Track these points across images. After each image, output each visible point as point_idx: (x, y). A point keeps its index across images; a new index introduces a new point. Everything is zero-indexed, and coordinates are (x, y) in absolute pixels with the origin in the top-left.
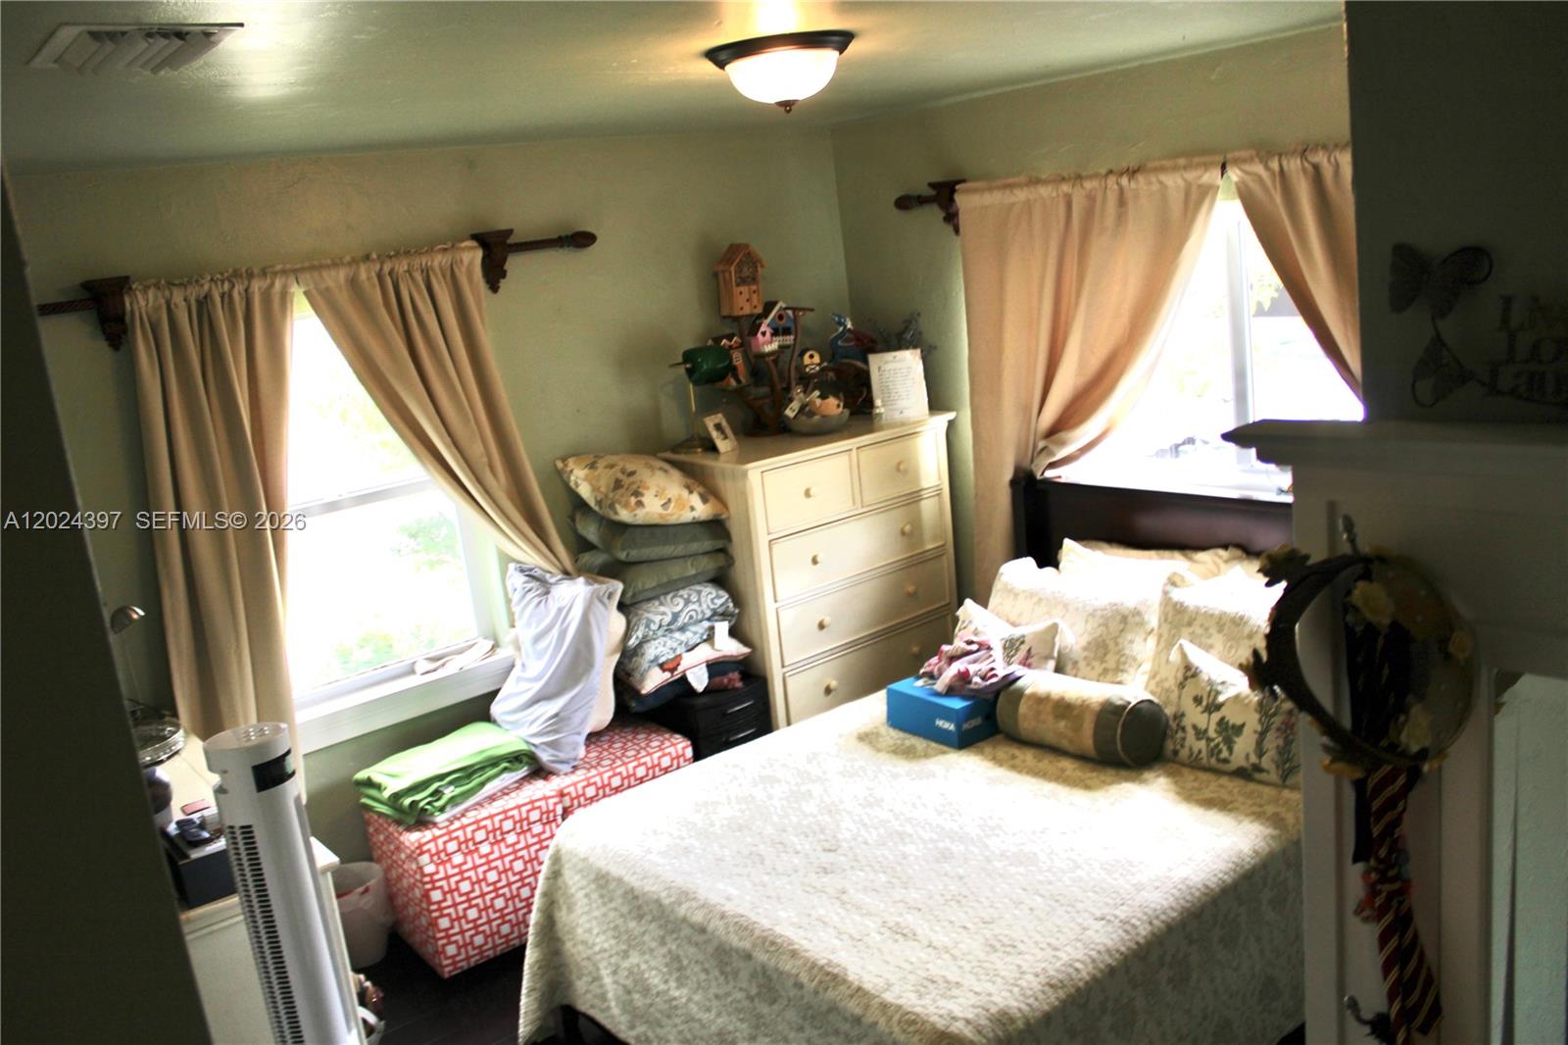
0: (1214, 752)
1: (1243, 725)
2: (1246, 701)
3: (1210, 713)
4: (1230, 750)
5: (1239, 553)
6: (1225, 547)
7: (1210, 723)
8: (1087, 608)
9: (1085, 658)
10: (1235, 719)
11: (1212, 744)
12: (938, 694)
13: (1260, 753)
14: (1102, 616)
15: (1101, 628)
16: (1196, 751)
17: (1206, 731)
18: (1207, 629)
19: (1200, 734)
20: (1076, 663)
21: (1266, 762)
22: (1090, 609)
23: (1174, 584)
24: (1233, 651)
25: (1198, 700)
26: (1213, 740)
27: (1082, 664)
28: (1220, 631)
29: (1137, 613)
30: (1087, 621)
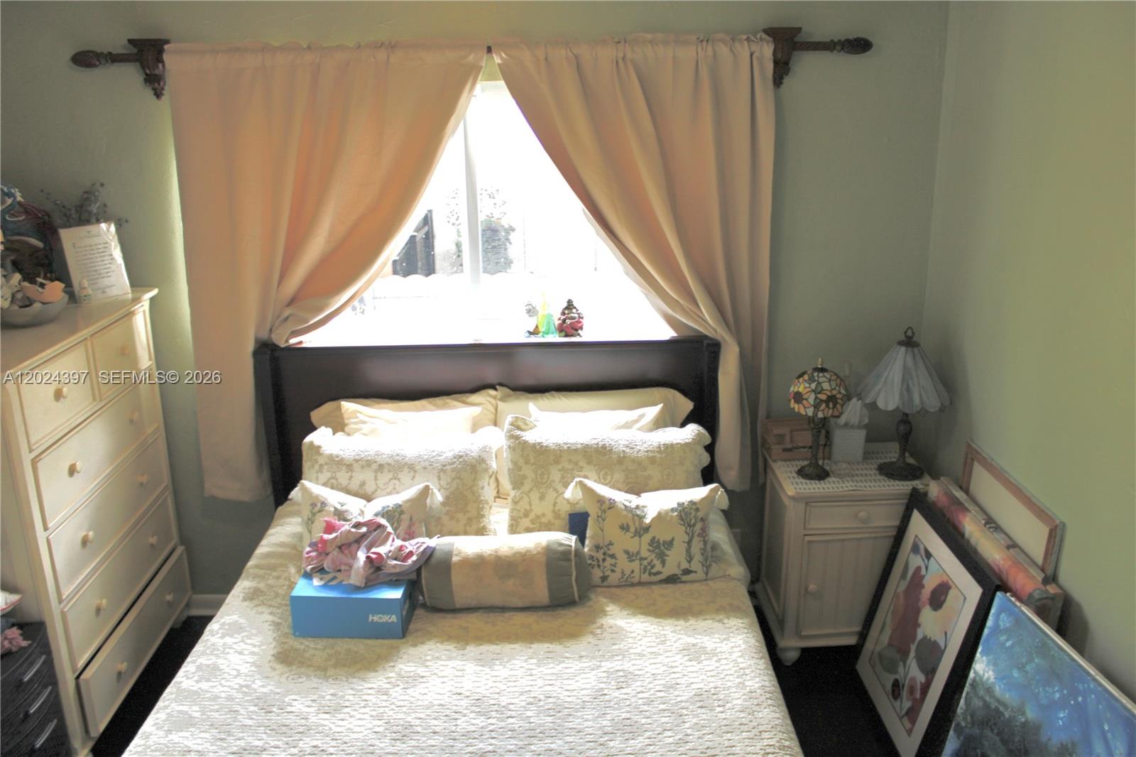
0: (646, 569)
1: (673, 539)
2: (668, 518)
3: (640, 537)
4: (663, 563)
5: (507, 390)
6: (493, 387)
7: (642, 546)
8: (435, 465)
9: (447, 513)
10: (664, 537)
11: (645, 563)
12: (358, 589)
13: (690, 559)
14: (453, 470)
15: (455, 481)
16: (627, 572)
17: (638, 553)
18: (576, 464)
19: (630, 556)
20: (439, 519)
21: (696, 565)
22: (438, 466)
23: (519, 428)
24: (609, 478)
25: (625, 528)
26: (646, 559)
27: (445, 519)
28: (589, 463)
29: (481, 460)
30: (439, 479)
